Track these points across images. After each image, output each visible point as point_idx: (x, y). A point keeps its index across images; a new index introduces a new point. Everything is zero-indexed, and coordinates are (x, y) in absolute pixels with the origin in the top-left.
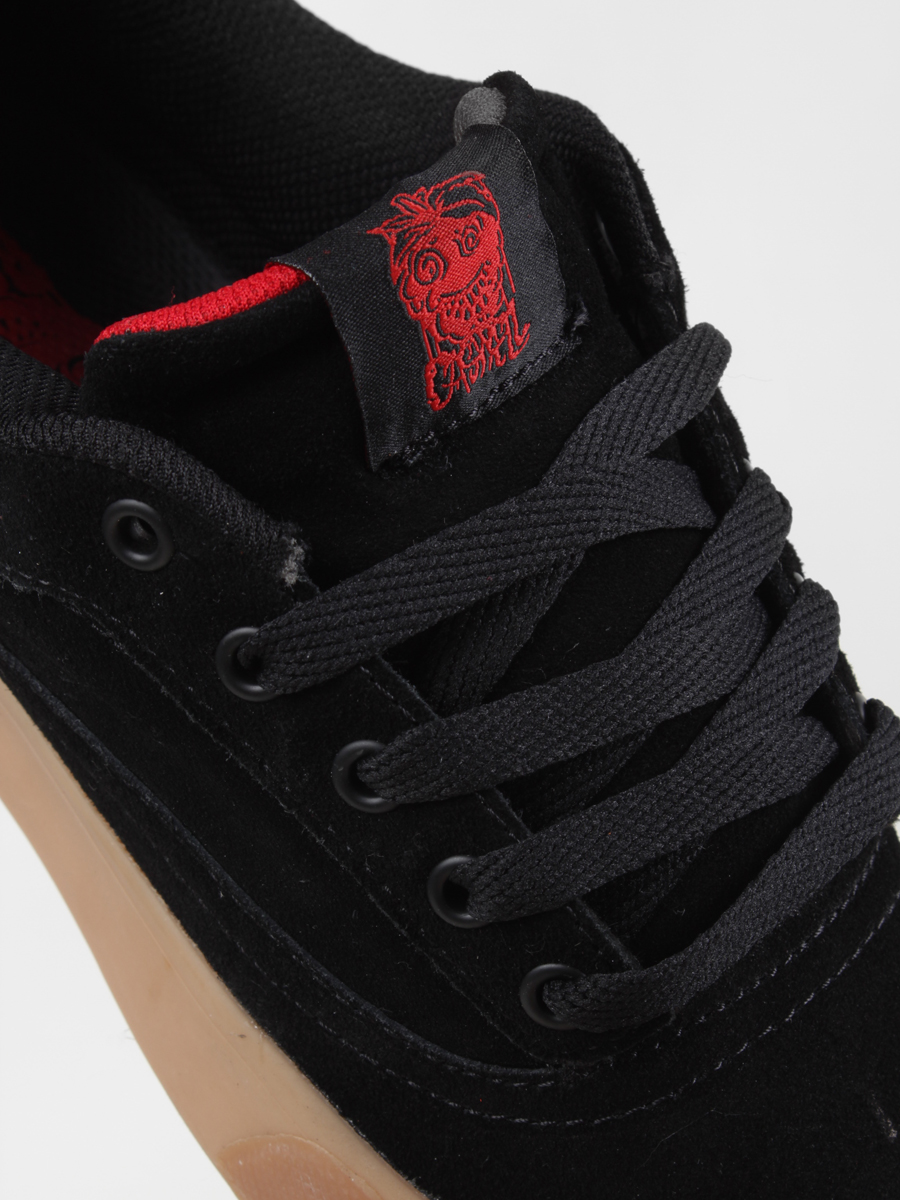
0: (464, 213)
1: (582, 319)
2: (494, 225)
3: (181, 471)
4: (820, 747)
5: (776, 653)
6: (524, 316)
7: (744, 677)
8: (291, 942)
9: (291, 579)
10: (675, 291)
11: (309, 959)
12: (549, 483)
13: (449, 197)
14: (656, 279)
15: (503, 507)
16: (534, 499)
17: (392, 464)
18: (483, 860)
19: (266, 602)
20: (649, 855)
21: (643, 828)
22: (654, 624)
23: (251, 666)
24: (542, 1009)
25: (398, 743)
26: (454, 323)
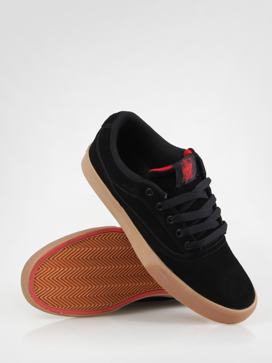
0: (189, 163)
1: (198, 175)
2: (191, 164)
3: (156, 186)
4: (218, 224)
5: (214, 213)
6: (193, 174)
7: (211, 215)
8: (159, 239)
9: (166, 198)
10: (205, 174)
11: (161, 241)
12: (193, 191)
13: (188, 161)
14: (204, 172)
15: (188, 193)
16: (191, 193)
17: (178, 188)
18: (182, 230)
19: (162, 200)
20: (200, 231)
21: (199, 228)
22: (202, 208)
23: (160, 207)
24: (187, 247)
25: (175, 216)
26: (186, 174)
